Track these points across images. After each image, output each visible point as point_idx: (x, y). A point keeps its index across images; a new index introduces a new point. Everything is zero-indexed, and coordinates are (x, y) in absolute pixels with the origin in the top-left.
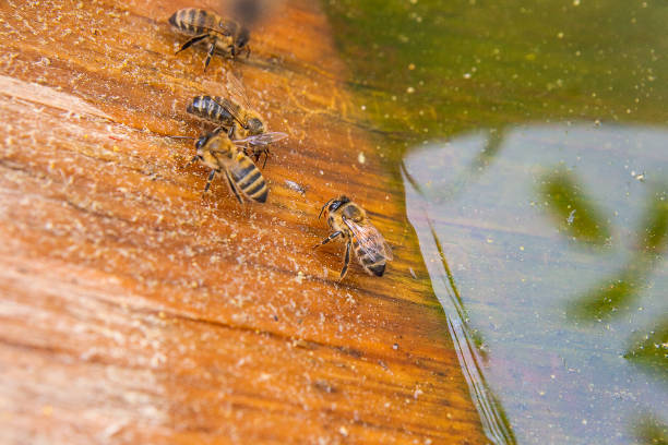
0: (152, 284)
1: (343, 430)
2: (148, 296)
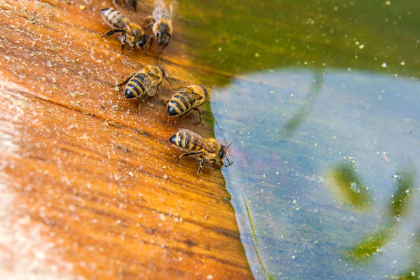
0: (22, 77)
1: (131, 173)
2: (18, 83)
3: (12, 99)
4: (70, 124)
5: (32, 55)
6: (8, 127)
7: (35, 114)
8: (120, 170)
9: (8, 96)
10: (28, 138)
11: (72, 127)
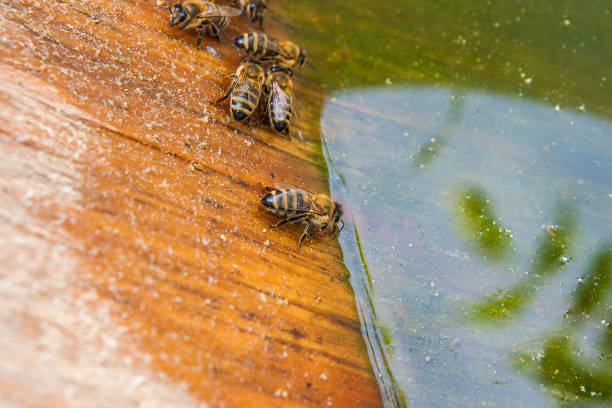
0: (84, 98)
1: (223, 237)
2: (80, 107)
3: (72, 129)
4: (146, 166)
5: (96, 68)
6: (67, 167)
7: (101, 150)
8: (209, 232)
9: (66, 125)
10: (93, 183)
11: (148, 170)
